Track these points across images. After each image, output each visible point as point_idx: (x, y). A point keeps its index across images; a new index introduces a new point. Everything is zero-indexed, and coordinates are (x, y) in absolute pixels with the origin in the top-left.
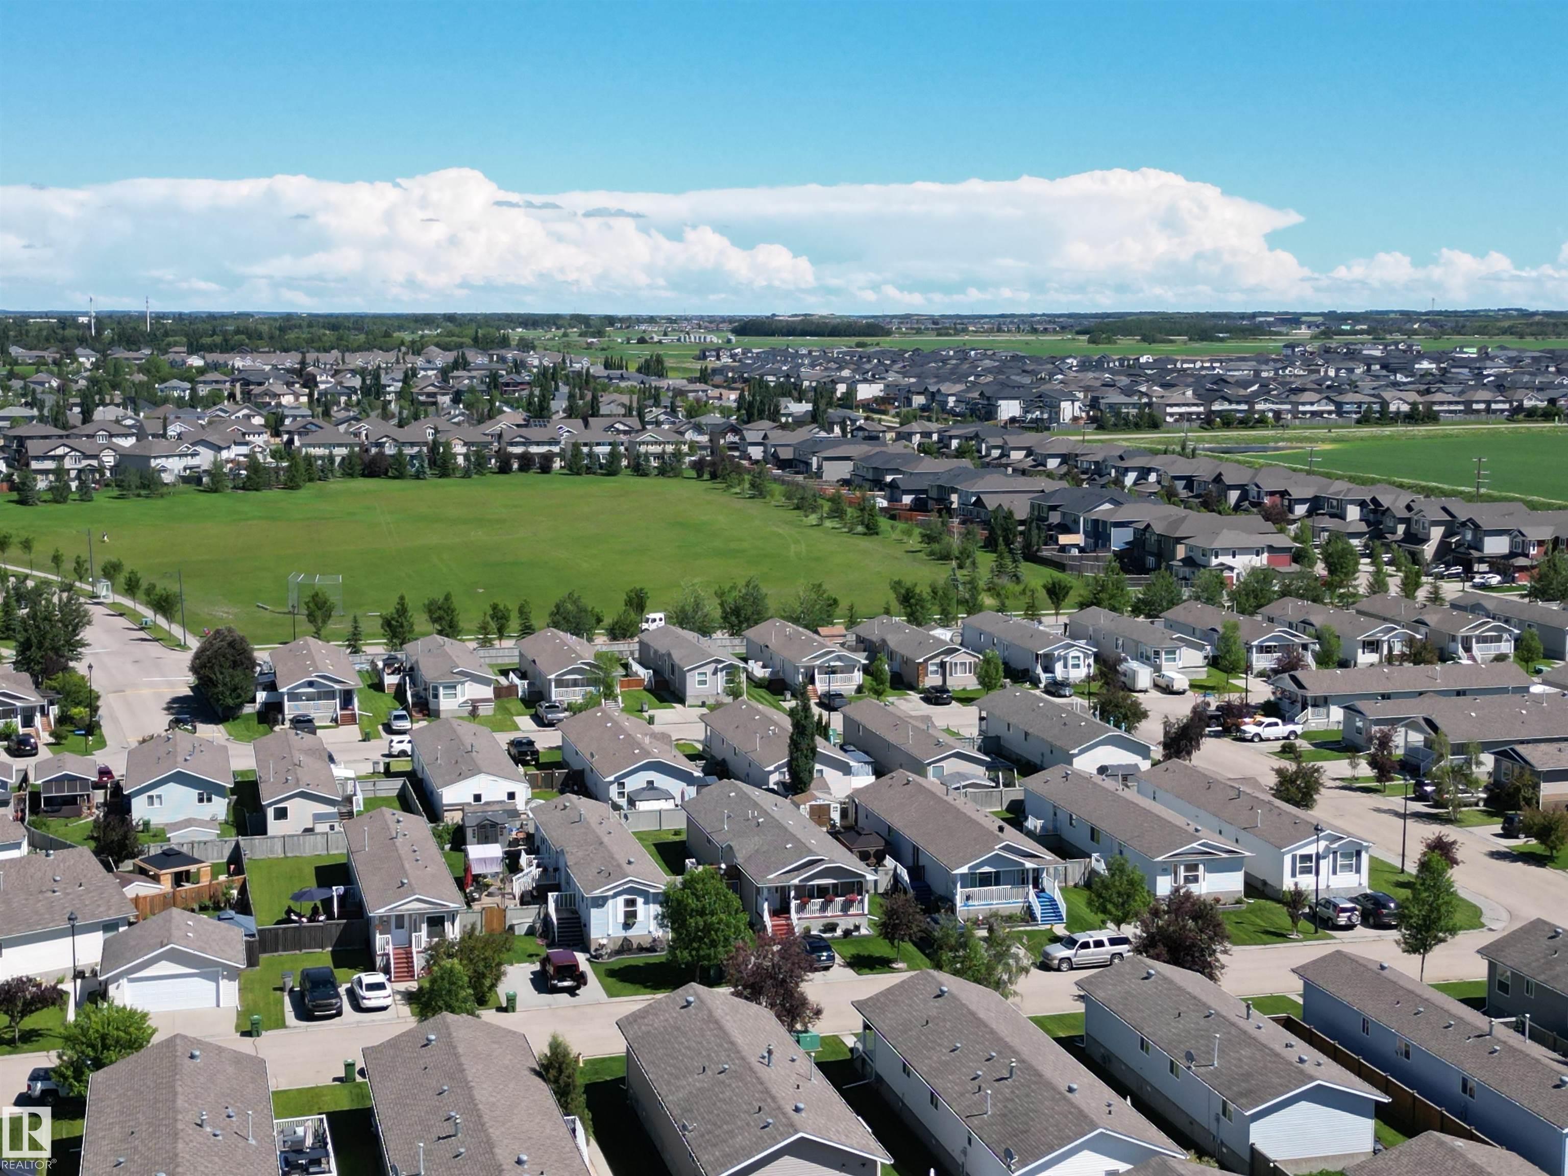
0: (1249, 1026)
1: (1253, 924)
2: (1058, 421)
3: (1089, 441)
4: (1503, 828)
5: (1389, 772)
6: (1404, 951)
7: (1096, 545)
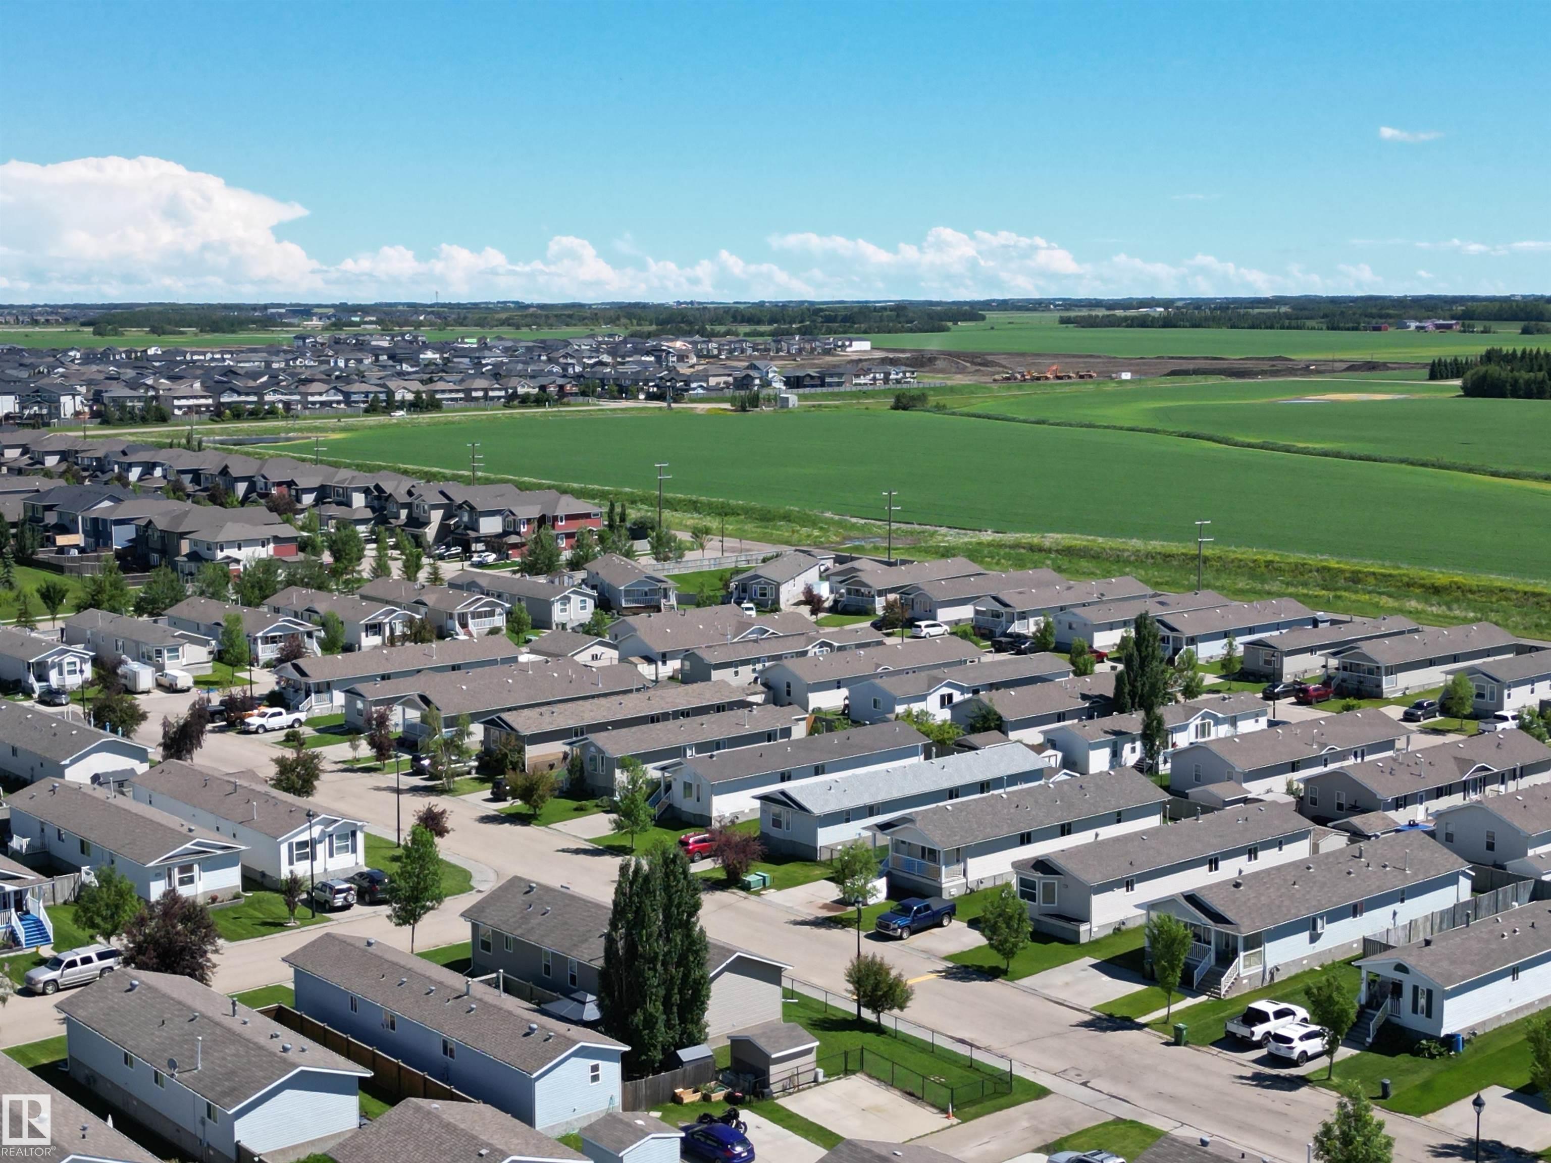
0: (234, 1024)
1: (251, 917)
2: (59, 417)
3: (93, 437)
4: (492, 793)
5: (389, 750)
6: (398, 925)
7: (97, 544)
